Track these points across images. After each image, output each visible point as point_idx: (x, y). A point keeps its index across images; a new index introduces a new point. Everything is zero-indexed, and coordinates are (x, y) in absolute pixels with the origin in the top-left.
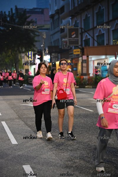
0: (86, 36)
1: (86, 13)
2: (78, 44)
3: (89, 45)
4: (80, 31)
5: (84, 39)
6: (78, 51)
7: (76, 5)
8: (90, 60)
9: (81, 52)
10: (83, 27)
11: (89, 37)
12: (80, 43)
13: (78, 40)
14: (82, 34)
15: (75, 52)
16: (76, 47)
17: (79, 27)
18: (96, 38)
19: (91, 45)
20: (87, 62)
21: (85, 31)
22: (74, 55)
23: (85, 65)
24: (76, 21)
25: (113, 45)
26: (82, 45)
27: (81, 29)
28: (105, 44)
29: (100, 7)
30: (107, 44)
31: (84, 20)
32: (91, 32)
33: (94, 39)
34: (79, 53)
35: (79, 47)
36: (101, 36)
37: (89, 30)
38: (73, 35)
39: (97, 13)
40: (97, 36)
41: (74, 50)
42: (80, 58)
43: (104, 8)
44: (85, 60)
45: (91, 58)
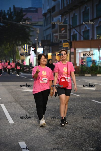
0: (74, 31)
1: (74, 12)
2: (67, 39)
3: (76, 40)
4: (68, 28)
5: (72, 34)
6: (67, 45)
7: (66, 5)
8: (77, 52)
9: (69, 45)
10: (71, 24)
11: (76, 32)
12: (68, 38)
13: (67, 35)
14: (70, 30)
15: (64, 45)
16: (65, 41)
17: (68, 24)
18: (82, 34)
19: (78, 39)
20: (74, 53)
21: (73, 28)
22: (64, 47)
23: (72, 56)
24: (65, 19)
25: (97, 40)
26: (70, 39)
27: (70, 25)
28: (90, 39)
29: (86, 7)
30: (91, 39)
31: (72, 18)
32: (78, 29)
33: (80, 35)
34: (68, 46)
35: (68, 41)
36: (87, 31)
37: (77, 26)
38: (63, 30)
39: (83, 12)
40: (83, 32)
41: (64, 44)
42: (69, 51)
43: (89, 8)
44: (73, 52)
45: (78, 50)
